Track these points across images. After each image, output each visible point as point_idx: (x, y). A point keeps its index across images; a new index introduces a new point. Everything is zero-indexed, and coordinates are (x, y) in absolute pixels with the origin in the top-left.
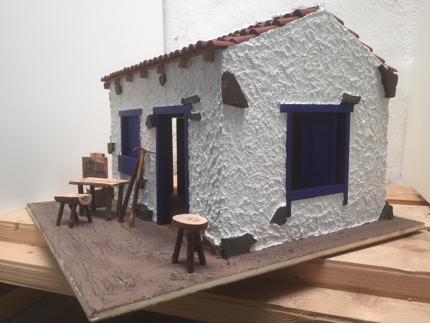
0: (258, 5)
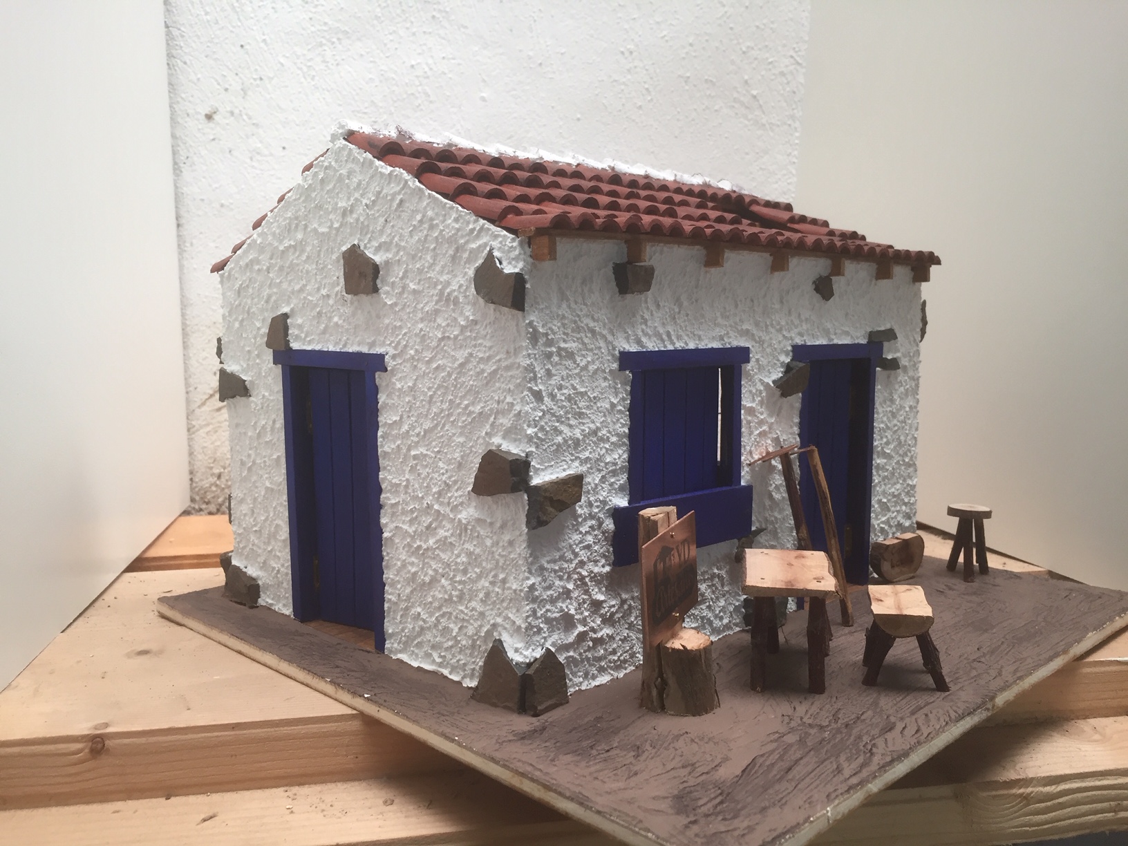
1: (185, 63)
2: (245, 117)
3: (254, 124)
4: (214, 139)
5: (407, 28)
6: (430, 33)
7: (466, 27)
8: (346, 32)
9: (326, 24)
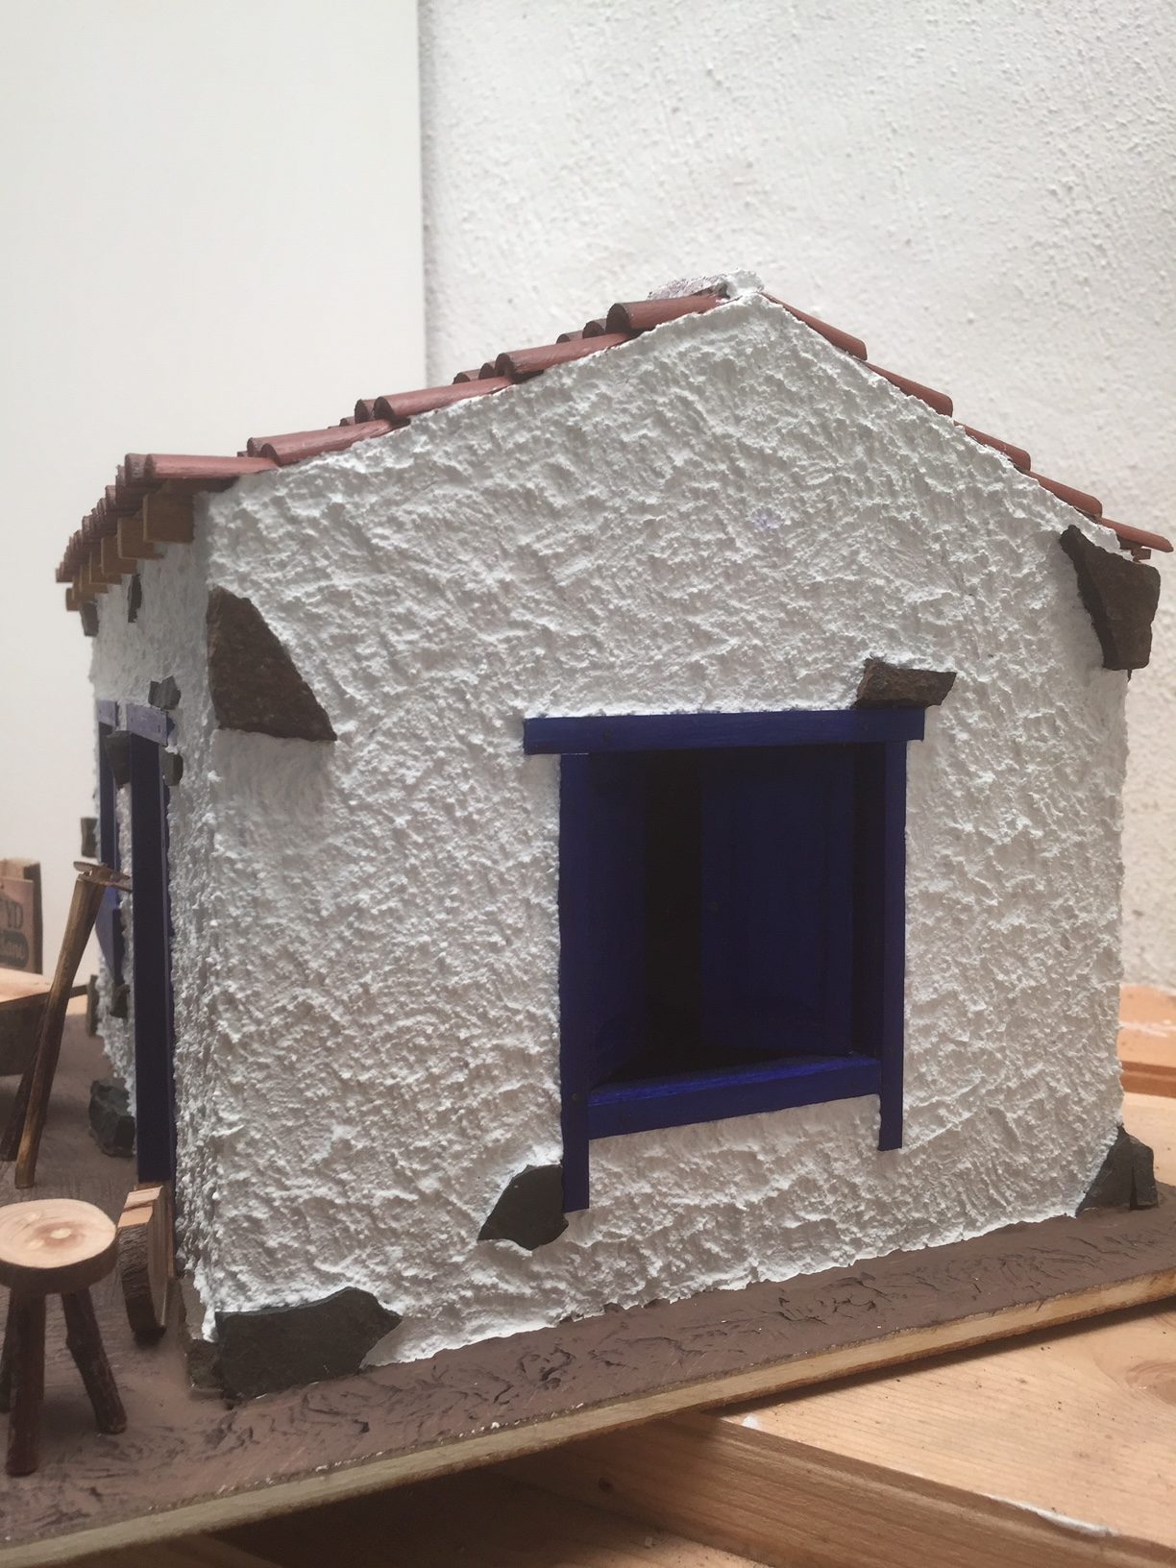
0: (774, 261)
6: (742, 230)
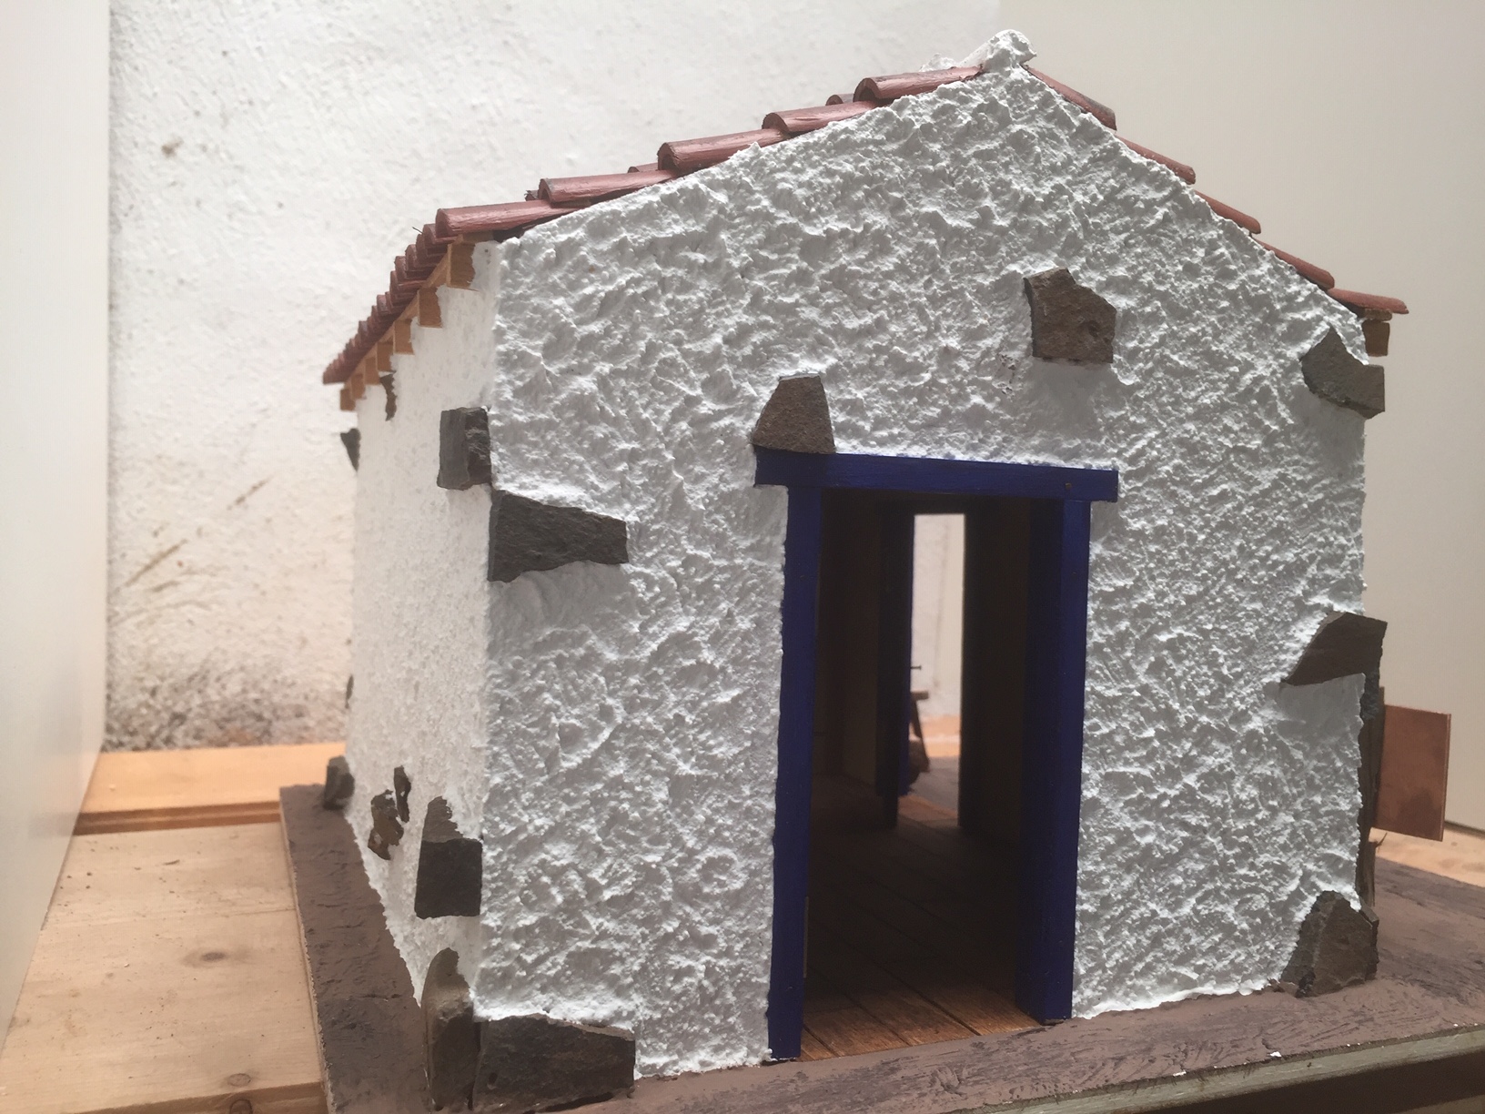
1: (136, 69)
2: (223, 155)
3: (237, 167)
4: (174, 184)
5: (469, 54)
7: (549, 62)
8: (379, 50)
9: (351, 35)
